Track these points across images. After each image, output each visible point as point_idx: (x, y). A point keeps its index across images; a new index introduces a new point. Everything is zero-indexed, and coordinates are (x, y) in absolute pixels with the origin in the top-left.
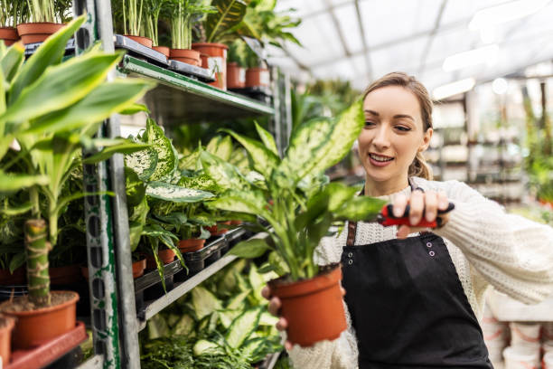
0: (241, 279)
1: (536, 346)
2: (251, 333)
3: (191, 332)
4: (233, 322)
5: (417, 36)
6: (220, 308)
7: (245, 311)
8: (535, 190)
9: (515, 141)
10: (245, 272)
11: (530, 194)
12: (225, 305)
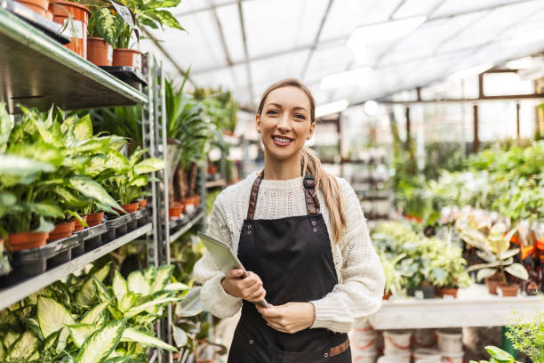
0: (102, 290)
1: (407, 354)
2: (111, 352)
3: (33, 353)
4: (88, 339)
5: (296, 49)
6: (73, 323)
7: (104, 325)
8: (401, 206)
9: (383, 161)
10: (108, 281)
11: (397, 209)
12: (79, 320)
